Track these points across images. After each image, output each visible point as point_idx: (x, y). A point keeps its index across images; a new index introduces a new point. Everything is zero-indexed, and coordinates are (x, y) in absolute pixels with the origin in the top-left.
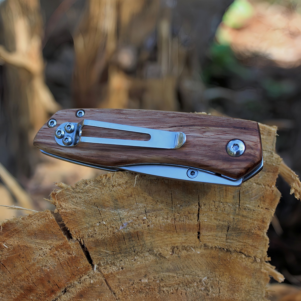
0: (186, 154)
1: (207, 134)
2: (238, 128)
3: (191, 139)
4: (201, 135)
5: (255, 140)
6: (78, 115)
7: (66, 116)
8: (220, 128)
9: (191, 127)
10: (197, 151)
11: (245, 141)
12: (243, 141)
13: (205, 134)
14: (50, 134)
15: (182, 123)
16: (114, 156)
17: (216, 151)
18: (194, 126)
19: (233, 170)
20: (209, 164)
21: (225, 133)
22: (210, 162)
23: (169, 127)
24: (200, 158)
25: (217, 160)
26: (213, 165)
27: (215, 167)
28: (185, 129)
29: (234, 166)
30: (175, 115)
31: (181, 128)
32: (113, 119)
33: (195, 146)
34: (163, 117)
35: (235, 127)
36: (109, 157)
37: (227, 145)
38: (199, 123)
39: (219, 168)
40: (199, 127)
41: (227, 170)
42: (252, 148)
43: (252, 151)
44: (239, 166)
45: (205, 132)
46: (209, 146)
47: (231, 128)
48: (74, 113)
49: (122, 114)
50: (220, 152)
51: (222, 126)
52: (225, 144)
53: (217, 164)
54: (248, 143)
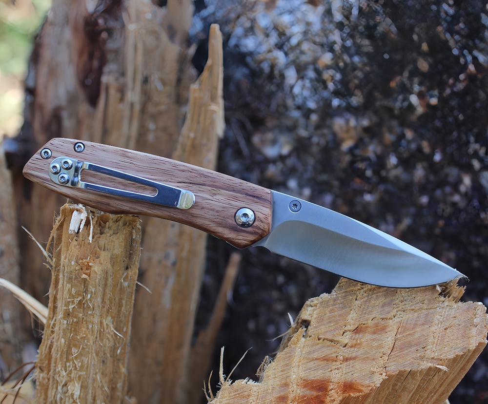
0: (193, 215)
1: (218, 197)
2: (250, 196)
3: (199, 200)
4: (210, 198)
5: (266, 213)
6: (77, 149)
7: (62, 147)
8: (231, 193)
9: (201, 186)
10: (204, 215)
11: (255, 212)
12: (253, 211)
13: (215, 197)
14: (43, 167)
15: (191, 178)
16: (115, 205)
17: (224, 217)
18: (204, 185)
19: (240, 241)
20: (216, 231)
21: (236, 199)
22: (217, 229)
23: (178, 182)
24: (207, 222)
25: (224, 227)
26: (219, 233)
27: (220, 235)
28: (195, 187)
29: (241, 237)
30: (186, 169)
31: (190, 185)
32: (117, 162)
33: (203, 208)
34: (172, 169)
35: (247, 194)
36: (108, 204)
37: (236, 213)
38: (211, 183)
39: (225, 236)
40: (210, 188)
41: (233, 240)
42: (262, 221)
43: (262, 224)
44: (246, 238)
45: (215, 194)
46: (218, 211)
47: (243, 194)
48: (73, 146)
49: (127, 157)
50: (228, 220)
51: (234, 191)
52: (235, 212)
53: (224, 232)
54: (258, 214)
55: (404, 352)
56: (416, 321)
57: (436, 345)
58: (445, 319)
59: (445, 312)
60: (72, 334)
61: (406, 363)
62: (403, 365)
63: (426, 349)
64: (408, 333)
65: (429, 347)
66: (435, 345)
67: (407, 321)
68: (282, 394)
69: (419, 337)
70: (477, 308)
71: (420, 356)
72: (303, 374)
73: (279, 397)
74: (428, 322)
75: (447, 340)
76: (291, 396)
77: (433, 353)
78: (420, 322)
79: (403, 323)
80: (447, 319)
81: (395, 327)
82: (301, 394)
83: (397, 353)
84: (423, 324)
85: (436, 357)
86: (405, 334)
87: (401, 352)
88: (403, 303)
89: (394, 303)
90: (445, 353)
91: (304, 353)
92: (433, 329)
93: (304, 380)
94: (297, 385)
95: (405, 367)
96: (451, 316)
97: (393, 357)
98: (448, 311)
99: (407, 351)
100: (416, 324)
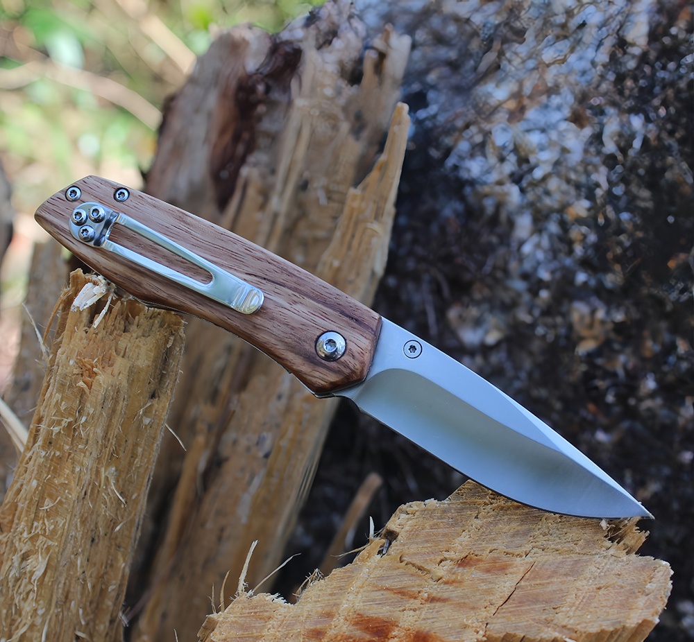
0: (255, 327)
1: (298, 307)
2: (347, 316)
3: (270, 306)
4: (287, 306)
5: (363, 346)
6: (117, 196)
7: (98, 190)
8: (320, 305)
9: (278, 286)
10: (272, 329)
11: (347, 341)
12: (345, 340)
13: (294, 306)
14: (64, 211)
15: (268, 273)
16: (147, 287)
17: (300, 339)
18: (283, 285)
19: (314, 380)
20: (283, 356)
21: (324, 316)
22: (285, 354)
23: (247, 274)
24: (273, 341)
25: (296, 354)
26: (287, 360)
27: (289, 364)
28: (269, 286)
29: (317, 374)
30: (263, 256)
31: (264, 281)
32: (168, 225)
33: (273, 319)
34: (244, 252)
35: (343, 313)
36: (139, 284)
37: (319, 337)
38: (293, 285)
39: (295, 367)
40: (290, 292)
41: (305, 376)
42: (353, 357)
43: (352, 360)
44: (325, 377)
45: (295, 302)
46: (293, 328)
47: (336, 311)
48: (113, 191)
49: (184, 222)
50: (305, 344)
51: (325, 303)
52: (318, 334)
53: (294, 361)
54: (351, 346)
55: (523, 608)
56: (558, 567)
57: (576, 609)
58: (602, 574)
59: (606, 564)
60: (49, 476)
61: (520, 624)
62: (515, 626)
63: (557, 610)
64: (538, 582)
65: (564, 609)
66: (574, 608)
67: (543, 565)
68: (319, 627)
69: (554, 591)
70: (658, 569)
71: (546, 619)
72: (359, 605)
73: (313, 631)
74: (575, 572)
75: (596, 605)
76: (331, 633)
77: (568, 619)
78: (562, 571)
79: (536, 566)
80: (605, 575)
81: (522, 569)
82: (346, 634)
83: (512, 607)
84: (566, 575)
85: (569, 626)
86: (533, 583)
87: (519, 607)
88: (546, 538)
89: (532, 534)
90: (586, 623)
91: (372, 576)
92: (579, 584)
93: (358, 614)
94: (346, 619)
95: (517, 629)
96: (613, 572)
97: (504, 612)
98: (611, 564)
99: (528, 608)
100: (555, 572)
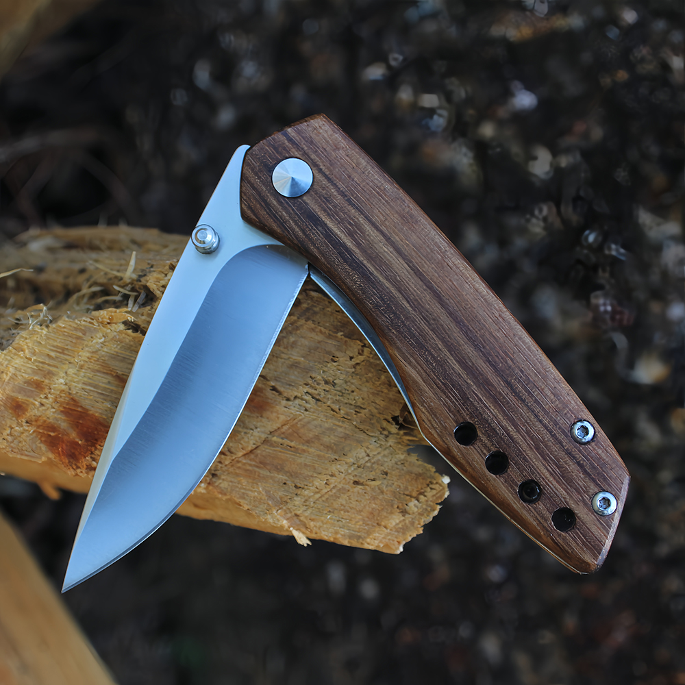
55: (261, 472)
56: (323, 433)
57: (320, 497)
58: (369, 464)
59: (378, 453)
61: (250, 493)
62: (243, 493)
63: (299, 491)
64: (292, 444)
65: (306, 492)
66: (318, 496)
67: (309, 422)
68: (20, 397)
69: (305, 465)
70: (433, 486)
71: (281, 498)
72: (77, 388)
73: (14, 400)
74: (338, 451)
75: (344, 502)
76: (32, 412)
77: (305, 508)
78: (326, 439)
79: (300, 420)
80: (372, 467)
81: (282, 418)
82: (51, 421)
83: (250, 465)
84: (328, 447)
85: (302, 518)
86: (286, 442)
87: (258, 467)
88: (327, 387)
89: (313, 376)
90: (322, 522)
91: (105, 350)
92: (335, 468)
93: (72, 399)
94: (55, 401)
95: (244, 498)
96: (382, 468)
97: (239, 468)
98: (384, 456)
99: (268, 474)
100: (317, 438)
